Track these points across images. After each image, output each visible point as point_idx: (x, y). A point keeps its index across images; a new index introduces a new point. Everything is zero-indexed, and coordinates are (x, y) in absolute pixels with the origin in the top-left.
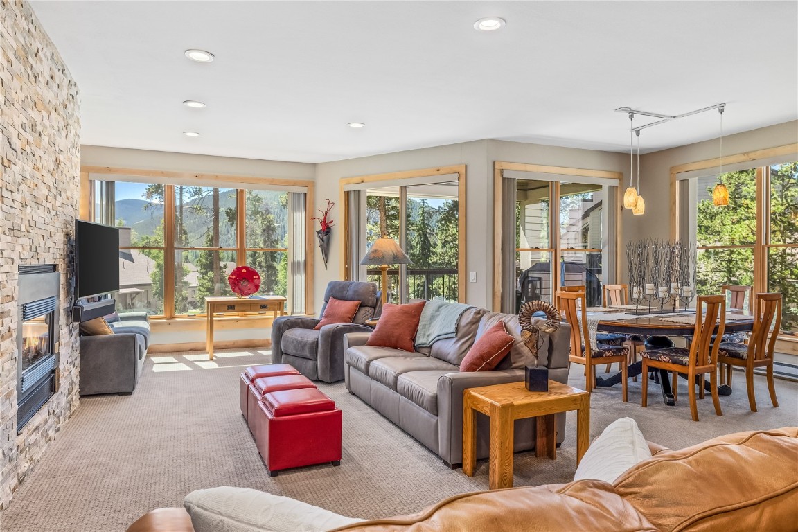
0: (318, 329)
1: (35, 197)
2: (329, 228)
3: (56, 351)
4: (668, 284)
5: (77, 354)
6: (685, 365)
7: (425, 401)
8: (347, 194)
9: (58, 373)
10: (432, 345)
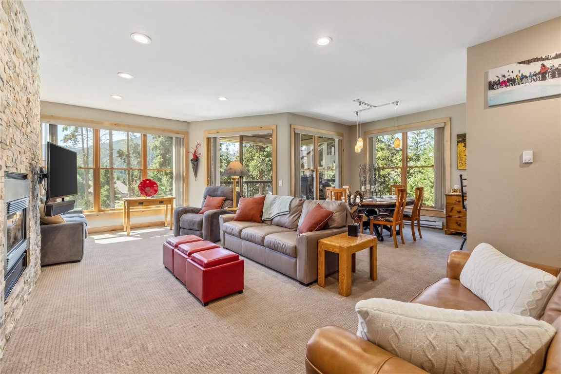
0: (202, 213)
1: (15, 121)
2: (198, 158)
3: (28, 237)
4: (365, 185)
5: (39, 238)
6: (391, 222)
7: (287, 250)
8: (209, 139)
9: (29, 252)
10: (272, 219)
